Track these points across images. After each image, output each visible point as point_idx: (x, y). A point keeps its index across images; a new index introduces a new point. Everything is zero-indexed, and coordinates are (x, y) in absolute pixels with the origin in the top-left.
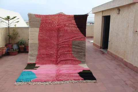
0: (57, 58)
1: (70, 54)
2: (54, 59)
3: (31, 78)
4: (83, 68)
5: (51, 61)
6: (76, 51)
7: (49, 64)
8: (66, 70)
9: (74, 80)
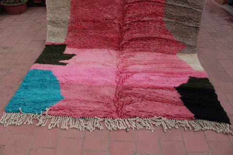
0: (122, 31)
1: (156, 22)
2: (112, 36)
3: (46, 98)
5: (106, 39)
6: (174, 14)
7: (100, 47)
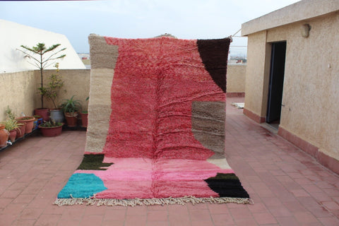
0: (155, 142)
1: (186, 133)
2: (147, 145)
3: (92, 189)
4: (218, 168)
5: (141, 148)
6: (200, 126)
7: (136, 156)
8: (177, 174)
9: (196, 196)
